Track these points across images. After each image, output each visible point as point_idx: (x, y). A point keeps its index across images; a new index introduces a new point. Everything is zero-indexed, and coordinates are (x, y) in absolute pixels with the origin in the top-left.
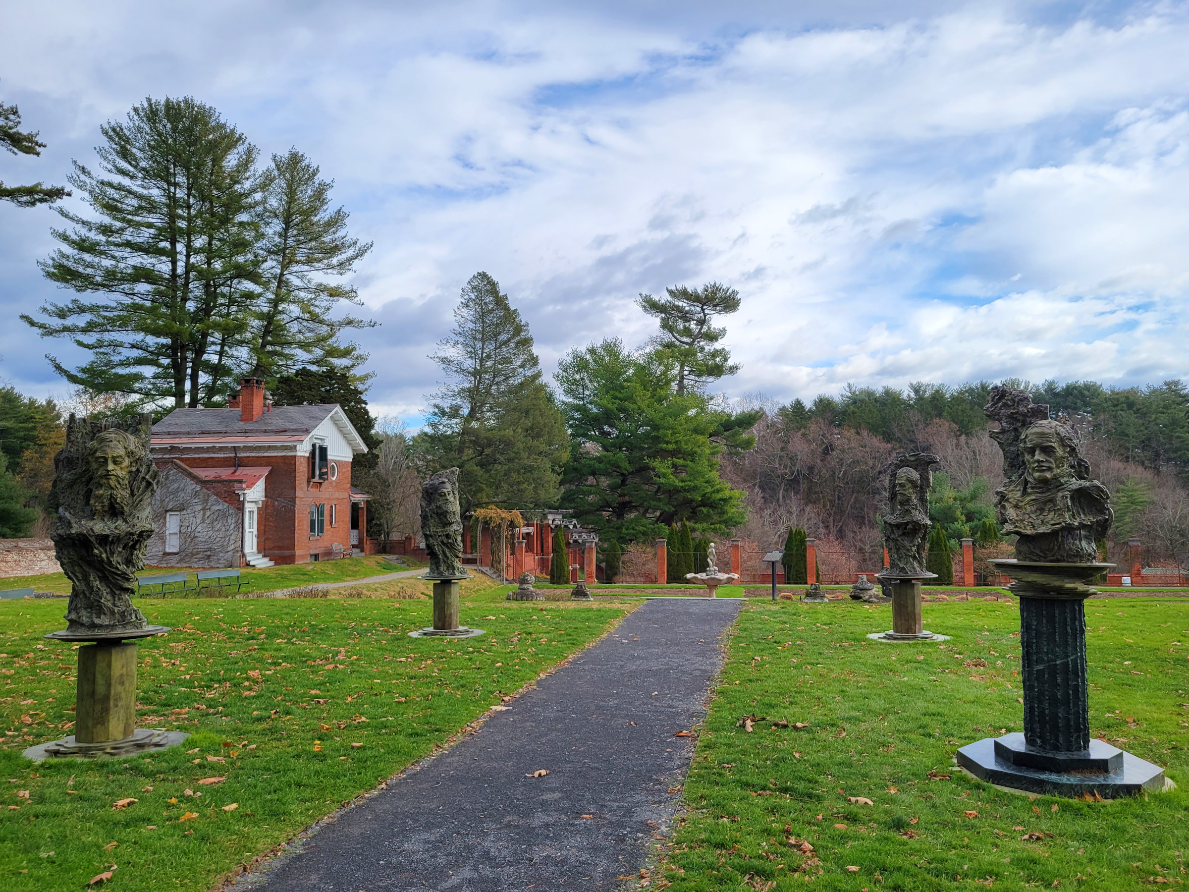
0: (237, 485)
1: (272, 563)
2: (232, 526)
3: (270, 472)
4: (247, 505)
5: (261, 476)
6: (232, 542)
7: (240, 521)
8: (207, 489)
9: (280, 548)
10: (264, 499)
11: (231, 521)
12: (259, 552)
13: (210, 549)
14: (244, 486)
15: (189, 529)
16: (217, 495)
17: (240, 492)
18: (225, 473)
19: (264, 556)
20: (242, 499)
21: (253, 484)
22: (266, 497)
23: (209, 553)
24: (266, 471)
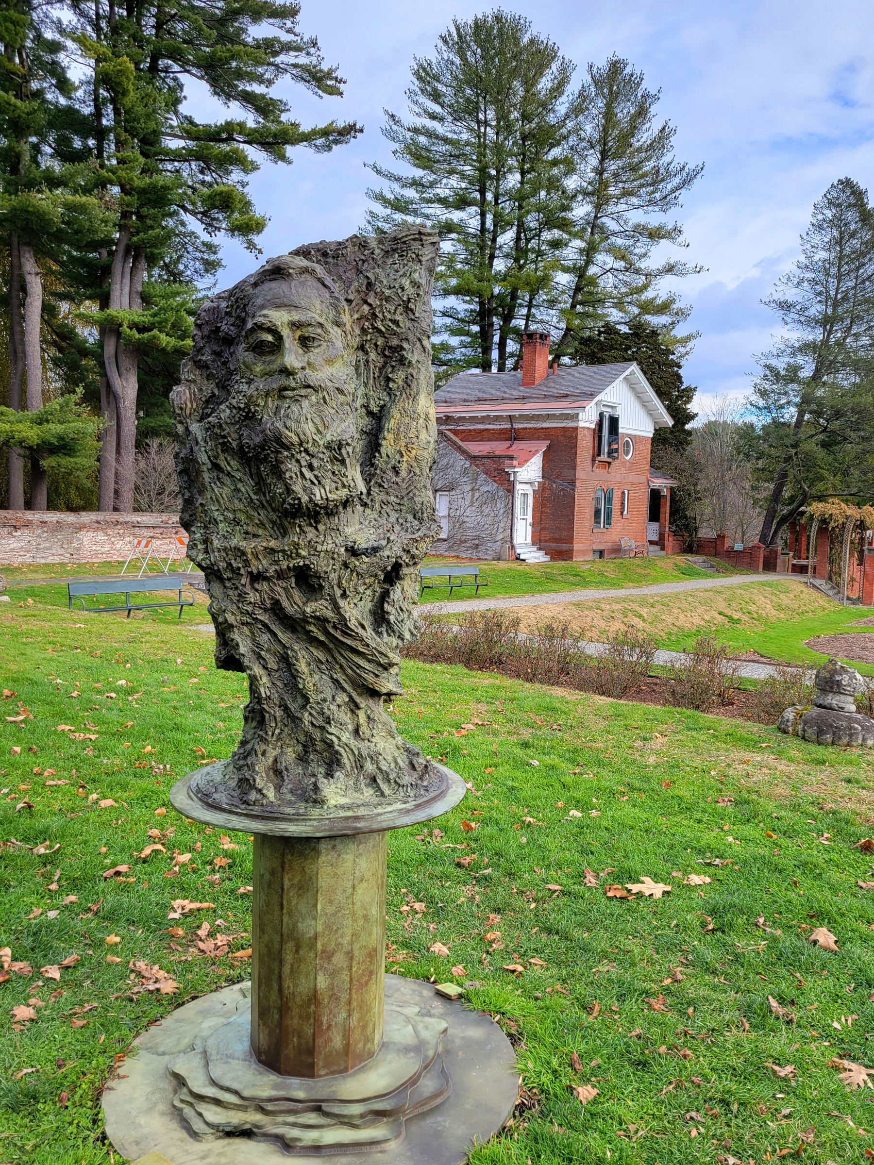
0: (507, 462)
1: (547, 558)
2: (502, 511)
3: (549, 448)
4: (518, 487)
5: (537, 451)
6: (501, 530)
7: (510, 505)
8: (477, 466)
9: (556, 540)
10: (541, 480)
11: (500, 505)
12: (534, 544)
13: (478, 537)
14: (515, 463)
15: (458, 514)
16: (487, 474)
17: (510, 470)
18: (499, 447)
19: (540, 549)
20: (512, 479)
21: (527, 461)
22: (543, 477)
23: (477, 542)
24: (543, 446)
